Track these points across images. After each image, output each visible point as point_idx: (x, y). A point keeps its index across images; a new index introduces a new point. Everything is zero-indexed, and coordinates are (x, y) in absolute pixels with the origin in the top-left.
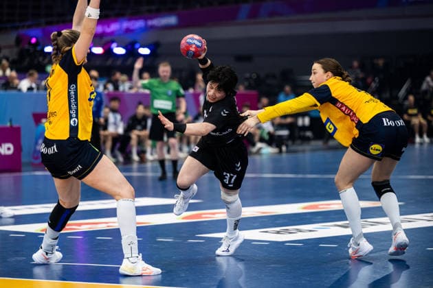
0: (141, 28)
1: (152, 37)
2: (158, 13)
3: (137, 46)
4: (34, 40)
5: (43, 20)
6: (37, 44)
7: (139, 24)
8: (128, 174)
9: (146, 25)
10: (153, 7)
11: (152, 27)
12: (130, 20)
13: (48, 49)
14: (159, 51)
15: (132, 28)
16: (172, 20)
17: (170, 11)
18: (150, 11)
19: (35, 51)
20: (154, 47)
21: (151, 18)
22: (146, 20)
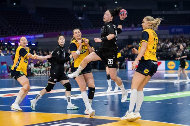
0: (33, 38)
1: (36, 41)
2: (38, 34)
3: (32, 43)
4: (1, 41)
5: (4, 35)
6: (2, 42)
7: (32, 37)
8: (30, 80)
9: (34, 37)
10: (36, 32)
11: (36, 38)
12: (29, 36)
13: (6, 44)
14: (38, 44)
15: (30, 38)
16: (42, 36)
17: (41, 33)
18: (35, 33)
19: (2, 44)
20: (36, 43)
21: (36, 35)
22: (34, 36)
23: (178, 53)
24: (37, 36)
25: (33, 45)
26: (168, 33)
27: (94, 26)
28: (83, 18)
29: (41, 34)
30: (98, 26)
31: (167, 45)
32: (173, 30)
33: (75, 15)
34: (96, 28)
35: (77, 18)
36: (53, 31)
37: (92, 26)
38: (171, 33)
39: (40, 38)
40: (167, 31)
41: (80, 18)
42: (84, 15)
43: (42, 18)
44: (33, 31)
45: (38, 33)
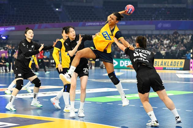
0: (3, 31)
1: (7, 34)
3: (2, 36)
7: (3, 29)
9: (5, 30)
10: (7, 24)
11: (7, 30)
14: (9, 38)
16: (13, 28)
17: (13, 25)
20: (7, 37)
22: (5, 28)
23: (162, 51)
24: (8, 29)
25: (3, 39)
26: (154, 29)
27: (72, 19)
28: (61, 10)
29: (12, 27)
30: (76, 19)
31: (152, 42)
32: (160, 25)
33: (52, 6)
34: (74, 21)
35: (53, 9)
36: (26, 24)
37: (70, 18)
38: (157, 29)
39: (12, 31)
40: (153, 27)
41: (57, 9)
42: (61, 7)
43: (15, 9)
44: (4, 23)
45: (9, 25)
